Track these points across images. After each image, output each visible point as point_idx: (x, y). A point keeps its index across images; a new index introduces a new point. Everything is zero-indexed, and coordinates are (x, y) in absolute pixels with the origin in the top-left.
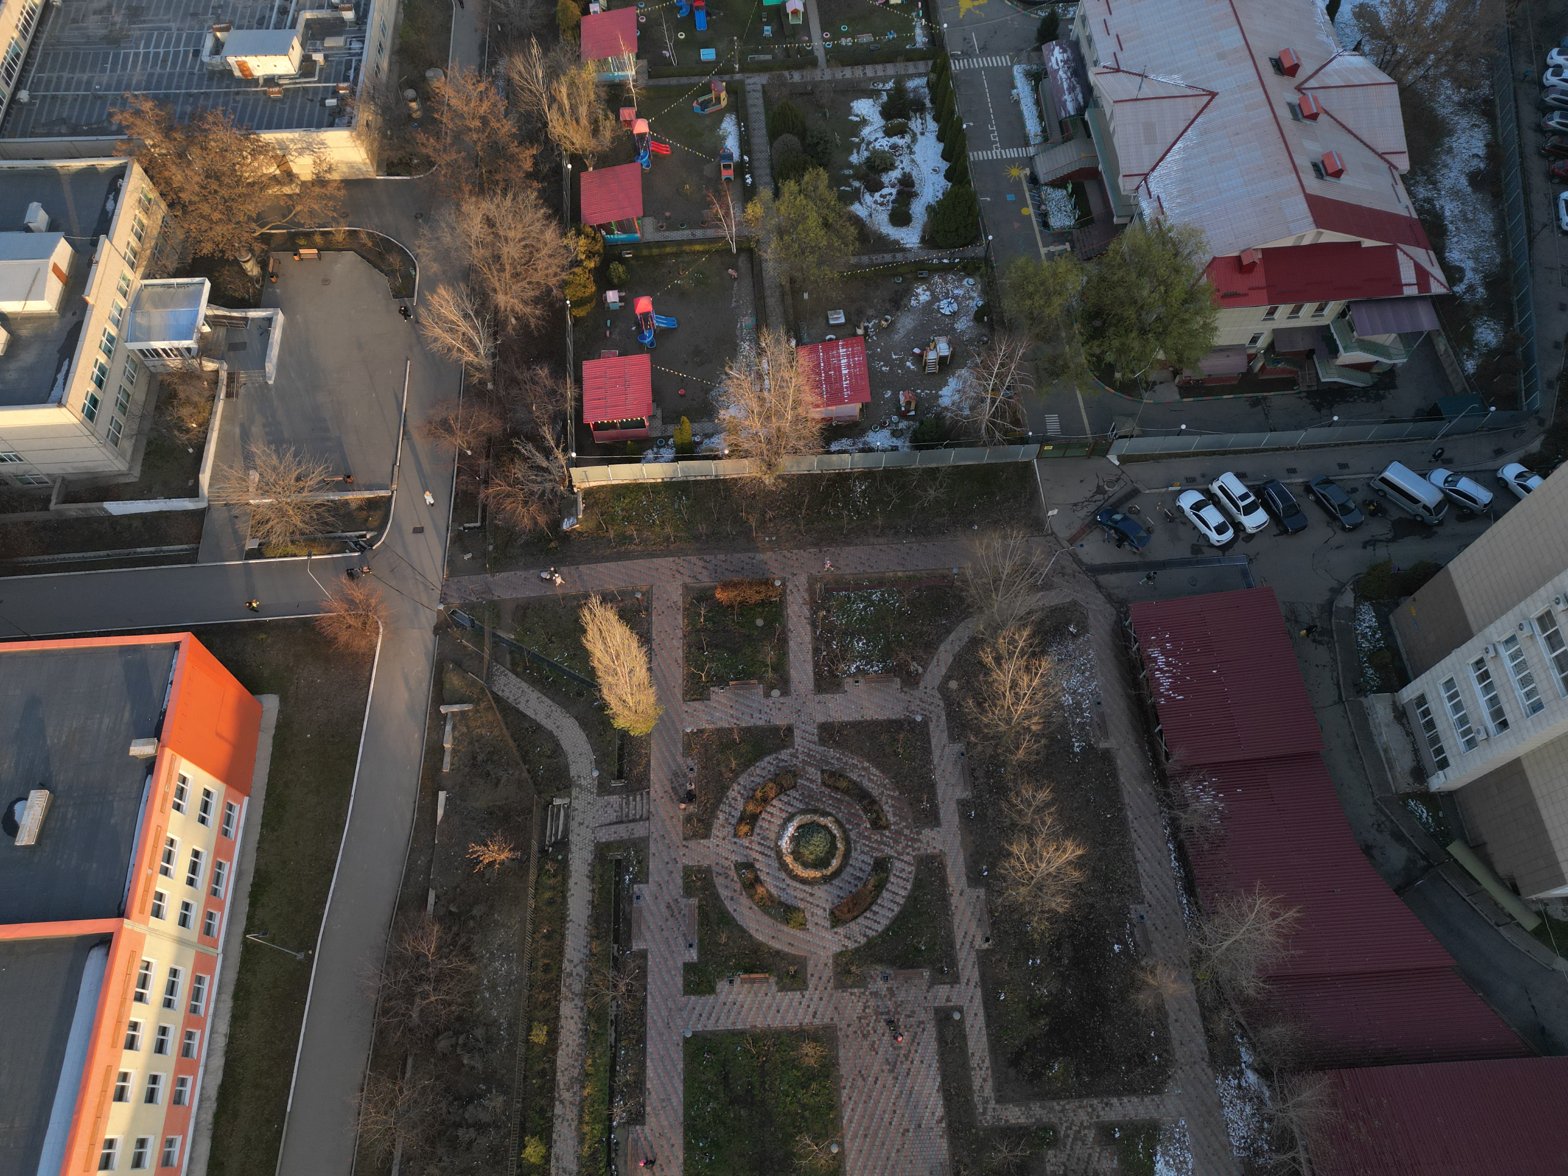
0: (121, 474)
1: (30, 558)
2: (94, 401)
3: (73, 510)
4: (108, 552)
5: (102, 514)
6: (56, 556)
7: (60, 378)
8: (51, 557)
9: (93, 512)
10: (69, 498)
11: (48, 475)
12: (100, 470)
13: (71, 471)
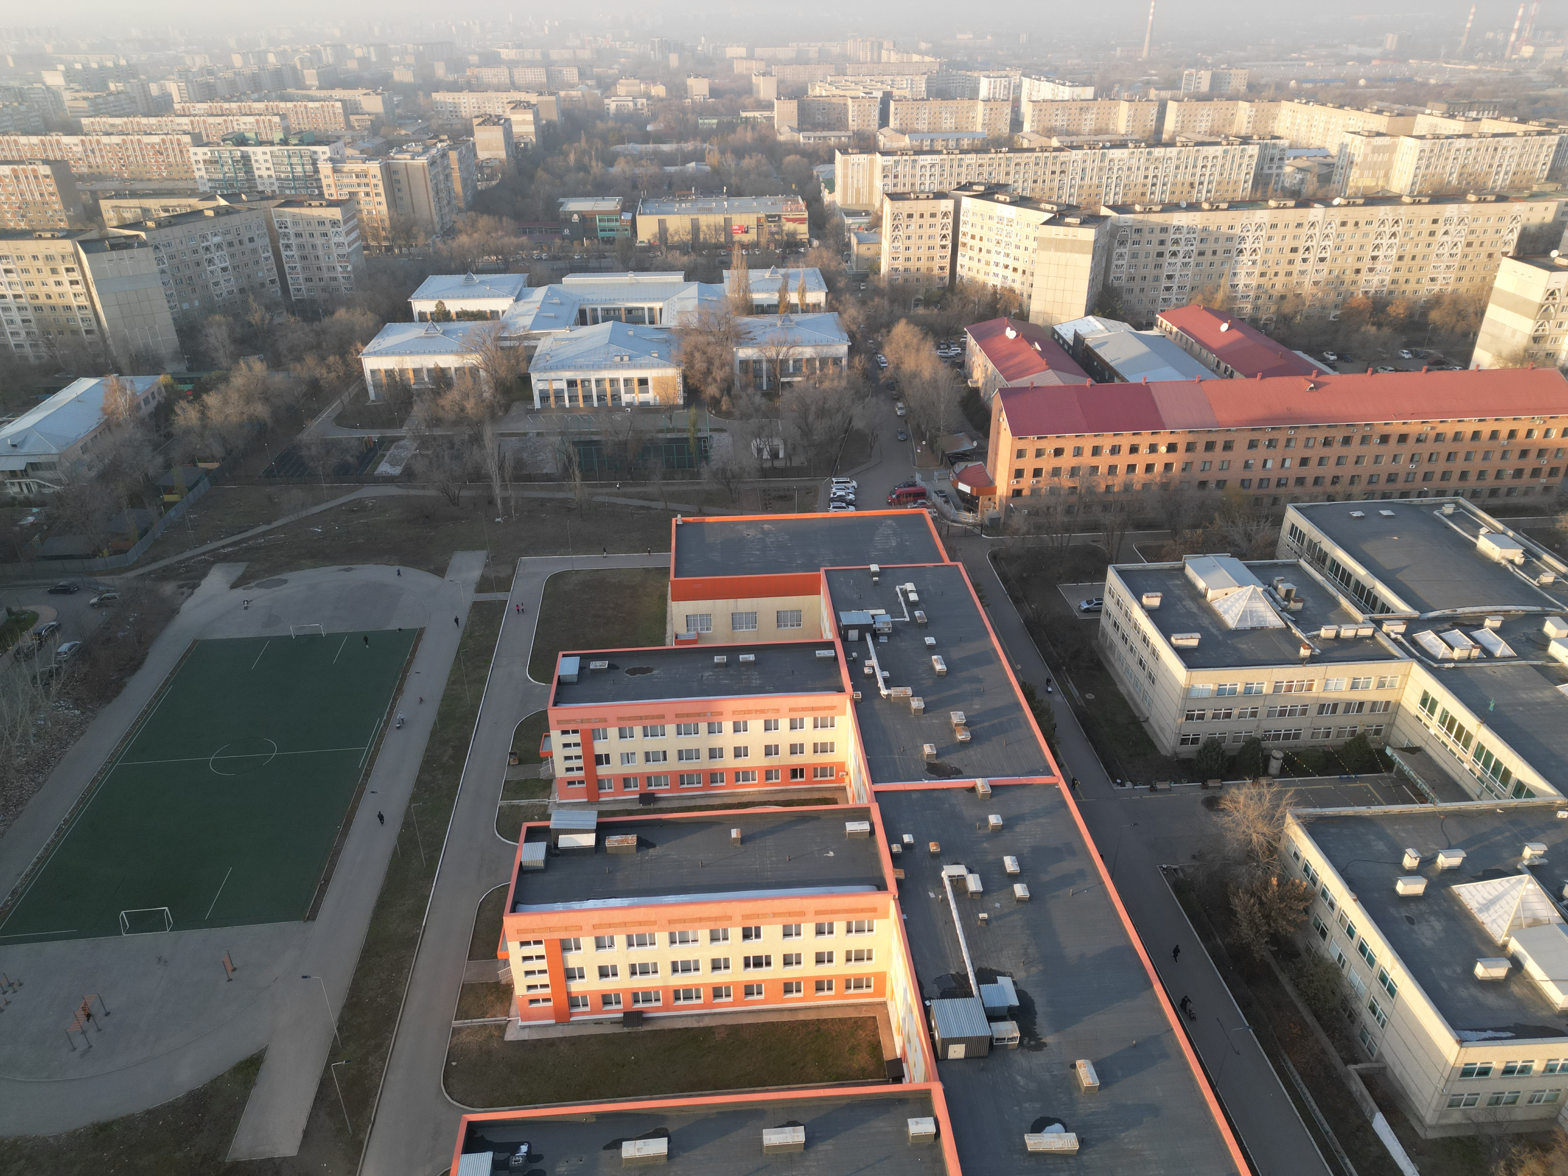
0: (1420, 1120)
1: (1290, 1064)
2: (1484, 1072)
3: (1358, 1087)
4: (1331, 1132)
5: (1368, 1114)
6: (1303, 1086)
7: (1490, 1034)
8: (1300, 1081)
9: (1364, 1105)
10: (1368, 1080)
11: (1381, 1054)
12: (1413, 1099)
13: (1397, 1073)
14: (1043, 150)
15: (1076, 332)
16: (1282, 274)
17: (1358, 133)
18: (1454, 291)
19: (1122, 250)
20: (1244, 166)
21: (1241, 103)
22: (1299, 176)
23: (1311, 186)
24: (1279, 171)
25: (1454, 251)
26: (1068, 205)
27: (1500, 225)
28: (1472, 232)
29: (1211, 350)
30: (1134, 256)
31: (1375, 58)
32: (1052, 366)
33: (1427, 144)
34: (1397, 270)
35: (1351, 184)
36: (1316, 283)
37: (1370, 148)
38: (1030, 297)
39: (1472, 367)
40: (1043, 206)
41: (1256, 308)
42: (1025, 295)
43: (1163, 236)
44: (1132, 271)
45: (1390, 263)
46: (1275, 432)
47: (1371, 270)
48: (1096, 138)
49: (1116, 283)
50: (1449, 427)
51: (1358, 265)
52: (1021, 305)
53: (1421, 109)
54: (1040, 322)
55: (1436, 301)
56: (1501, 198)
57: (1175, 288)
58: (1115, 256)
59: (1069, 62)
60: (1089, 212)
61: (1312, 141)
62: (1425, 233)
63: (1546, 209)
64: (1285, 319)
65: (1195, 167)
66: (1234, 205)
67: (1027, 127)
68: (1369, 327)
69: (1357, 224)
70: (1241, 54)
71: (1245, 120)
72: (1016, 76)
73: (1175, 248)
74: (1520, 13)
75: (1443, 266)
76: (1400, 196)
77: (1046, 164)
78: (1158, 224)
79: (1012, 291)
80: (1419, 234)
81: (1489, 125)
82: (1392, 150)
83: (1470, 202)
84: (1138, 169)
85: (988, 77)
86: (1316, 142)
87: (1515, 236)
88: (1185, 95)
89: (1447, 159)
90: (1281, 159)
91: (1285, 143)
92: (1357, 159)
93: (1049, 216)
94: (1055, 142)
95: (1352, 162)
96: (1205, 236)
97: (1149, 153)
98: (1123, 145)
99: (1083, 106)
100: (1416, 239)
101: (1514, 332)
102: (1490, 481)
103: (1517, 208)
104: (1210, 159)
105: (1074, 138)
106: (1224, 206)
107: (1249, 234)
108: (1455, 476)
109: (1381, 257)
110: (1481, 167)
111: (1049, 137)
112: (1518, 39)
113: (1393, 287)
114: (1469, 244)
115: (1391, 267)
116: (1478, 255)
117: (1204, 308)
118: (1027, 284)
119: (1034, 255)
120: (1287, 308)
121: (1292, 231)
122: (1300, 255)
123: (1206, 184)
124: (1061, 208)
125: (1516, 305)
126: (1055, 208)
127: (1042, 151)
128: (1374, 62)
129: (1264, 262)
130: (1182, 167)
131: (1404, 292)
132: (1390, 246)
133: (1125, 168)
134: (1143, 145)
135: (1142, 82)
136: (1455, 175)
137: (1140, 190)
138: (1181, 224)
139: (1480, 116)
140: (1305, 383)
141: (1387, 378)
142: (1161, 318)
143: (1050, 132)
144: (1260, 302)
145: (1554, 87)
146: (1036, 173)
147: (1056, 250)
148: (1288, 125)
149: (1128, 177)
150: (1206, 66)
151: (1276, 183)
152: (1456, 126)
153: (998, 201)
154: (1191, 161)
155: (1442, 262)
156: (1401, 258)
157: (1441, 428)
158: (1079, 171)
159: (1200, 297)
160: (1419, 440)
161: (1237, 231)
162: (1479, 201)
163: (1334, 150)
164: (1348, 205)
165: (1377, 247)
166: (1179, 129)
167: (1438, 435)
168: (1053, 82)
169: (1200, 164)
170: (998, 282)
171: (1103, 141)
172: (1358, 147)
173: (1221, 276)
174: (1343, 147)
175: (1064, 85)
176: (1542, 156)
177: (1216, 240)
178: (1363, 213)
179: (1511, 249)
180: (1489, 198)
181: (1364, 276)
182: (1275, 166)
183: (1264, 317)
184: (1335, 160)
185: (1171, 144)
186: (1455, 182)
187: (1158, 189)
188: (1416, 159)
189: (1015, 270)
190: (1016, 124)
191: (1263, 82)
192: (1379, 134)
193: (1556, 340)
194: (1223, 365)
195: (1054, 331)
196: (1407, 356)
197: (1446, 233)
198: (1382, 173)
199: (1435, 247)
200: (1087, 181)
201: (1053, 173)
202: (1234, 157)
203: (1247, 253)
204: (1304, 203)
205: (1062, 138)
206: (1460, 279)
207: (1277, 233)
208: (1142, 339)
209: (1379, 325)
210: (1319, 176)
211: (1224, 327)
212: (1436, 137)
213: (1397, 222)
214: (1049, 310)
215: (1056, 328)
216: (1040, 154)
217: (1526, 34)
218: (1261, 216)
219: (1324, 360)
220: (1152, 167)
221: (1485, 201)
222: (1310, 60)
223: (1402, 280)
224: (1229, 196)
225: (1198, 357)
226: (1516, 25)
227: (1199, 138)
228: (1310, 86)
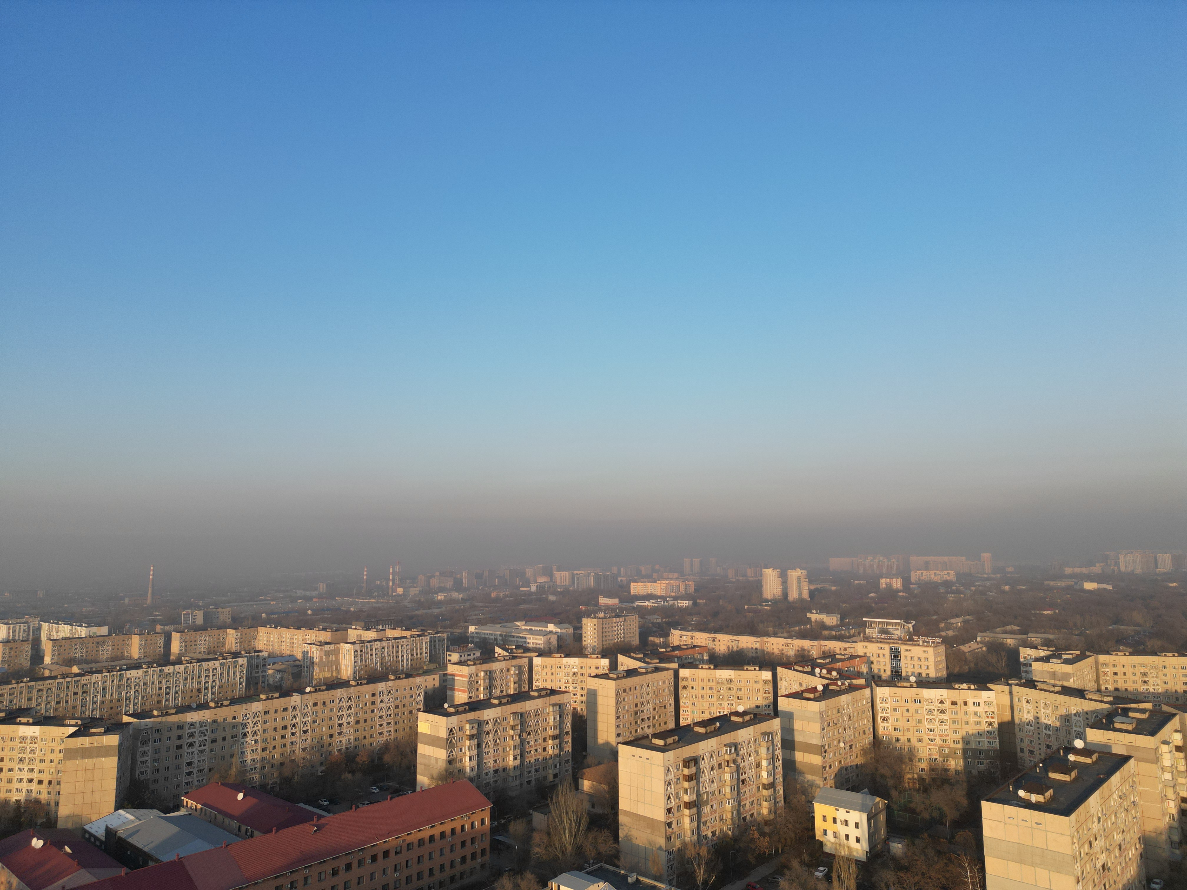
14: (64, 676)
15: (107, 826)
16: (278, 747)
17: (313, 644)
18: (395, 739)
19: (145, 748)
20: (238, 673)
21: (228, 630)
22: (279, 676)
23: (288, 682)
24: (264, 674)
25: (389, 713)
26: (92, 718)
27: (412, 692)
28: (397, 699)
29: (232, 817)
30: (157, 751)
31: (315, 598)
32: (84, 865)
33: (358, 647)
34: (356, 731)
35: (315, 677)
36: (304, 749)
37: (322, 654)
38: (57, 804)
39: (418, 789)
40: (67, 722)
41: (263, 776)
42: (53, 804)
43: (180, 732)
44: (156, 764)
45: (351, 727)
46: (294, 875)
47: (340, 734)
48: (113, 664)
49: (142, 777)
50: (415, 836)
51: (331, 732)
52: (47, 814)
53: (349, 626)
54: (70, 825)
55: (386, 747)
56: (408, 676)
57: (195, 772)
58: (139, 754)
59: (84, 609)
60: (112, 721)
61: (283, 652)
62: (369, 704)
63: (434, 679)
64: (286, 781)
65: (200, 677)
66: (234, 701)
67: (47, 660)
68: (347, 774)
69: (324, 703)
70: (224, 598)
71: (234, 641)
72: (34, 623)
73: (191, 740)
74: (391, 571)
75: (385, 724)
76: (349, 681)
77: (68, 687)
78: (174, 723)
79: (37, 802)
80: (366, 704)
81: (391, 633)
82: (337, 652)
83: (391, 680)
84: (153, 683)
85: (7, 624)
86: (287, 652)
87: (422, 698)
88: (185, 628)
89: (371, 655)
90: (264, 665)
91: (266, 654)
92: (317, 660)
93: (72, 730)
94: (75, 669)
95: (313, 663)
96: (215, 726)
97: (161, 671)
98: (137, 666)
99: (100, 641)
100: (364, 708)
101: (437, 759)
102: (448, 872)
103: (419, 680)
104: (211, 670)
105: (93, 665)
106: (227, 703)
107: (249, 721)
108: (426, 874)
109: (345, 724)
110: (392, 658)
111: (70, 666)
112: (393, 584)
113: (356, 743)
114: (397, 707)
115: (352, 730)
116: (404, 713)
117: (222, 784)
118: (53, 793)
119: (60, 766)
120: (287, 772)
121: (280, 714)
122: (289, 731)
123: (210, 689)
124: (86, 722)
125: (433, 741)
126: (79, 722)
127: (64, 678)
128: (315, 600)
129: (264, 740)
130: (189, 679)
131: (364, 745)
132: (349, 715)
133: (141, 684)
134: (155, 665)
135: (149, 620)
136: (378, 665)
137: (155, 699)
138: (194, 720)
139: (384, 628)
140: (310, 828)
141: (366, 810)
142: (186, 799)
143: (70, 662)
144: (265, 771)
145: (419, 610)
146: (58, 696)
147: (83, 757)
148: (265, 642)
149: (145, 690)
150: (199, 608)
151: (264, 682)
152: (371, 635)
153: (20, 724)
154: (196, 673)
155: (384, 721)
156: (357, 722)
157: (409, 839)
158: (100, 689)
159: (217, 776)
160: (397, 853)
161: (240, 719)
162: (396, 679)
163: (299, 656)
164: (316, 691)
165: (341, 717)
166: (183, 651)
167: (408, 845)
168: (71, 625)
169: (203, 674)
170: (21, 797)
171: (120, 666)
172: (315, 652)
173: (232, 756)
174: (305, 653)
175: (81, 626)
176: (424, 649)
177: (224, 729)
178: (326, 696)
179: (421, 706)
180: (402, 676)
181: (336, 738)
182: (260, 671)
183: (271, 782)
184: (302, 663)
185: (179, 662)
186: (379, 669)
187: (171, 697)
188: (353, 657)
189: (40, 782)
190: (37, 657)
191: (243, 615)
192: (327, 643)
193: (461, 760)
194: (243, 828)
195: (85, 831)
196: (375, 791)
197: (382, 701)
198: (334, 667)
199: (377, 711)
200: (108, 697)
201: (76, 694)
202: (229, 667)
203: (250, 736)
204: (286, 693)
205: (81, 666)
206: (397, 730)
207: (270, 718)
208: (172, 820)
209: (353, 772)
210: (292, 674)
211: (240, 796)
212: (362, 642)
213: (350, 698)
214: (78, 811)
215: (87, 827)
216: (62, 680)
217: (397, 582)
218: (256, 706)
219: (320, 807)
220: (164, 681)
221: (400, 678)
222: (273, 600)
223: (361, 737)
224: (230, 695)
225: (222, 826)
226: (391, 578)
227: (200, 657)
228: (276, 616)
